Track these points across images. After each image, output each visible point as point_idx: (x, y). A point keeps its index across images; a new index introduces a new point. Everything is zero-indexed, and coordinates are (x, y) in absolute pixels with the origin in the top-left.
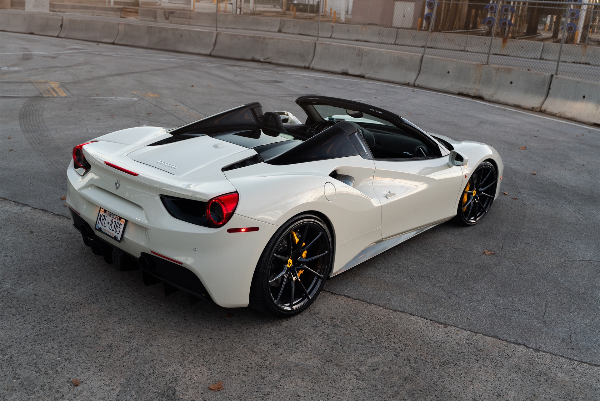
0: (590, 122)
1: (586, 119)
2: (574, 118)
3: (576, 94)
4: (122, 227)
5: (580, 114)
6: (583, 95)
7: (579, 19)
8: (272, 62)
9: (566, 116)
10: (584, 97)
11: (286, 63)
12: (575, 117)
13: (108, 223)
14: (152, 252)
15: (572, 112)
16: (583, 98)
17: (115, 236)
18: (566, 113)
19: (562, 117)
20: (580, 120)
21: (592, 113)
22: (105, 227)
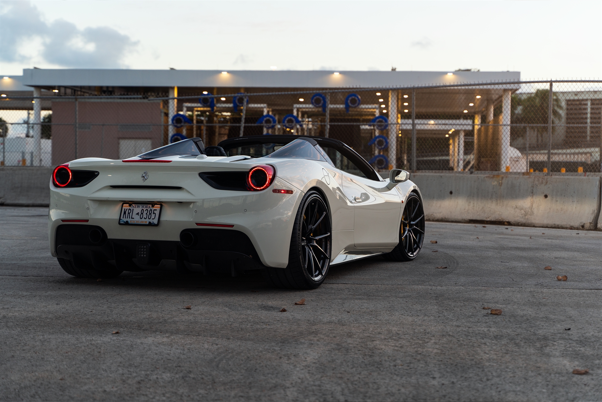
0: (465, 220)
1: (459, 218)
2: (445, 218)
3: (441, 191)
4: (157, 213)
5: (451, 213)
6: (449, 191)
7: (389, 149)
8: (5, 203)
9: (435, 218)
10: (451, 193)
11: (30, 202)
12: (447, 217)
13: (138, 214)
14: (197, 224)
15: (441, 213)
16: (450, 195)
17: (150, 222)
18: (435, 215)
19: (431, 219)
20: (453, 220)
21: (465, 209)
22: (134, 218)
